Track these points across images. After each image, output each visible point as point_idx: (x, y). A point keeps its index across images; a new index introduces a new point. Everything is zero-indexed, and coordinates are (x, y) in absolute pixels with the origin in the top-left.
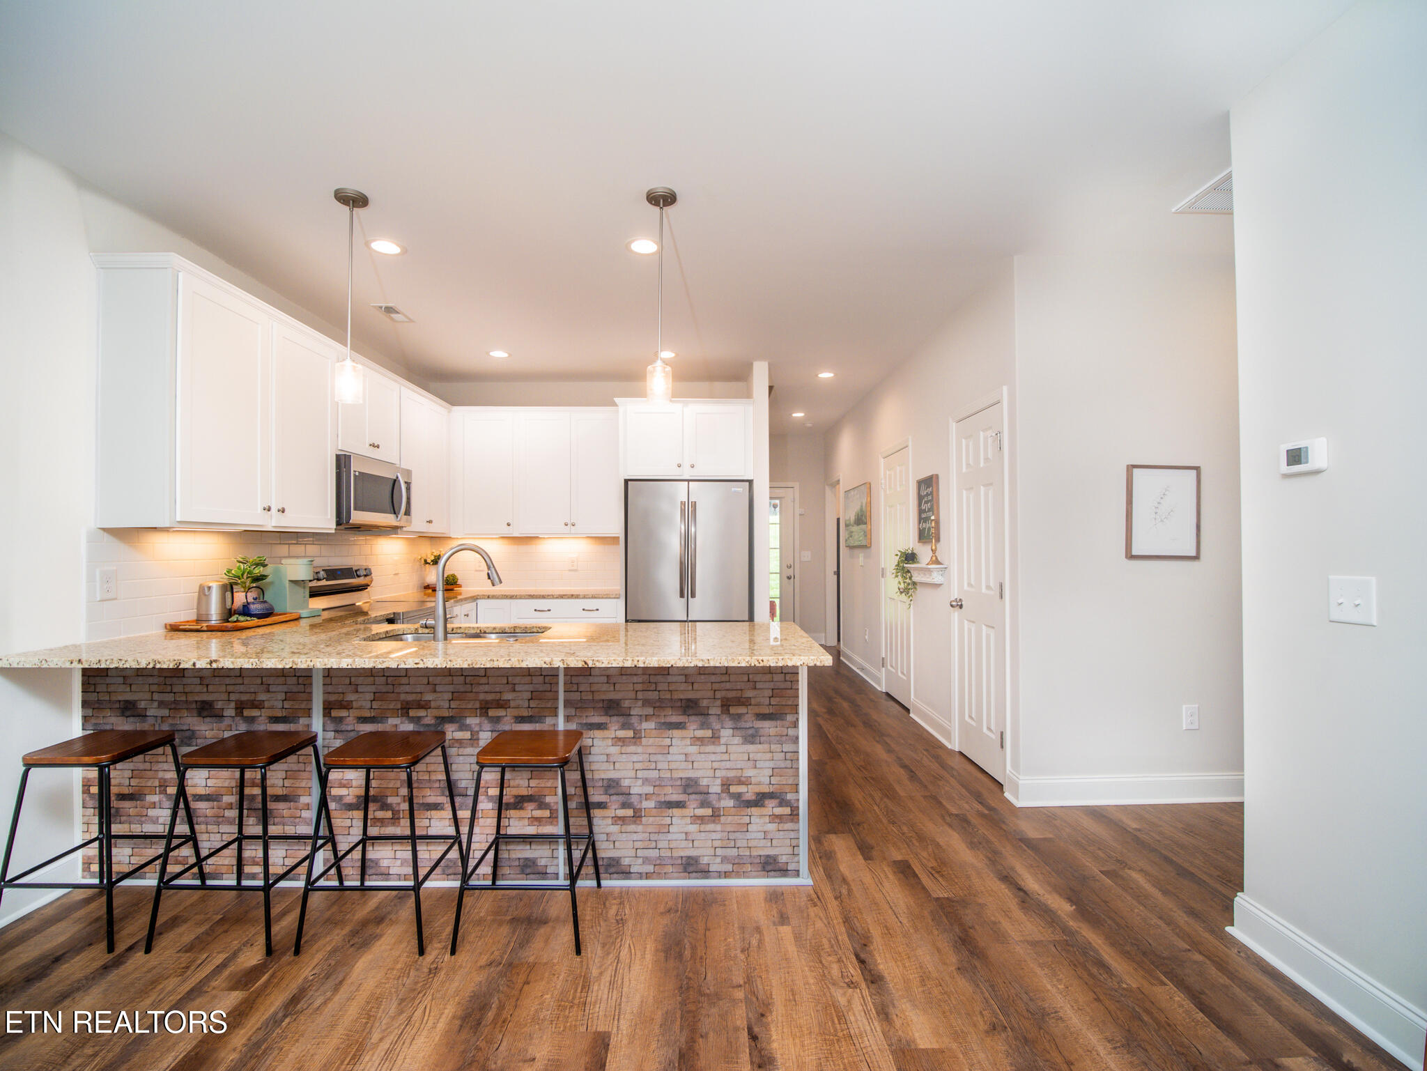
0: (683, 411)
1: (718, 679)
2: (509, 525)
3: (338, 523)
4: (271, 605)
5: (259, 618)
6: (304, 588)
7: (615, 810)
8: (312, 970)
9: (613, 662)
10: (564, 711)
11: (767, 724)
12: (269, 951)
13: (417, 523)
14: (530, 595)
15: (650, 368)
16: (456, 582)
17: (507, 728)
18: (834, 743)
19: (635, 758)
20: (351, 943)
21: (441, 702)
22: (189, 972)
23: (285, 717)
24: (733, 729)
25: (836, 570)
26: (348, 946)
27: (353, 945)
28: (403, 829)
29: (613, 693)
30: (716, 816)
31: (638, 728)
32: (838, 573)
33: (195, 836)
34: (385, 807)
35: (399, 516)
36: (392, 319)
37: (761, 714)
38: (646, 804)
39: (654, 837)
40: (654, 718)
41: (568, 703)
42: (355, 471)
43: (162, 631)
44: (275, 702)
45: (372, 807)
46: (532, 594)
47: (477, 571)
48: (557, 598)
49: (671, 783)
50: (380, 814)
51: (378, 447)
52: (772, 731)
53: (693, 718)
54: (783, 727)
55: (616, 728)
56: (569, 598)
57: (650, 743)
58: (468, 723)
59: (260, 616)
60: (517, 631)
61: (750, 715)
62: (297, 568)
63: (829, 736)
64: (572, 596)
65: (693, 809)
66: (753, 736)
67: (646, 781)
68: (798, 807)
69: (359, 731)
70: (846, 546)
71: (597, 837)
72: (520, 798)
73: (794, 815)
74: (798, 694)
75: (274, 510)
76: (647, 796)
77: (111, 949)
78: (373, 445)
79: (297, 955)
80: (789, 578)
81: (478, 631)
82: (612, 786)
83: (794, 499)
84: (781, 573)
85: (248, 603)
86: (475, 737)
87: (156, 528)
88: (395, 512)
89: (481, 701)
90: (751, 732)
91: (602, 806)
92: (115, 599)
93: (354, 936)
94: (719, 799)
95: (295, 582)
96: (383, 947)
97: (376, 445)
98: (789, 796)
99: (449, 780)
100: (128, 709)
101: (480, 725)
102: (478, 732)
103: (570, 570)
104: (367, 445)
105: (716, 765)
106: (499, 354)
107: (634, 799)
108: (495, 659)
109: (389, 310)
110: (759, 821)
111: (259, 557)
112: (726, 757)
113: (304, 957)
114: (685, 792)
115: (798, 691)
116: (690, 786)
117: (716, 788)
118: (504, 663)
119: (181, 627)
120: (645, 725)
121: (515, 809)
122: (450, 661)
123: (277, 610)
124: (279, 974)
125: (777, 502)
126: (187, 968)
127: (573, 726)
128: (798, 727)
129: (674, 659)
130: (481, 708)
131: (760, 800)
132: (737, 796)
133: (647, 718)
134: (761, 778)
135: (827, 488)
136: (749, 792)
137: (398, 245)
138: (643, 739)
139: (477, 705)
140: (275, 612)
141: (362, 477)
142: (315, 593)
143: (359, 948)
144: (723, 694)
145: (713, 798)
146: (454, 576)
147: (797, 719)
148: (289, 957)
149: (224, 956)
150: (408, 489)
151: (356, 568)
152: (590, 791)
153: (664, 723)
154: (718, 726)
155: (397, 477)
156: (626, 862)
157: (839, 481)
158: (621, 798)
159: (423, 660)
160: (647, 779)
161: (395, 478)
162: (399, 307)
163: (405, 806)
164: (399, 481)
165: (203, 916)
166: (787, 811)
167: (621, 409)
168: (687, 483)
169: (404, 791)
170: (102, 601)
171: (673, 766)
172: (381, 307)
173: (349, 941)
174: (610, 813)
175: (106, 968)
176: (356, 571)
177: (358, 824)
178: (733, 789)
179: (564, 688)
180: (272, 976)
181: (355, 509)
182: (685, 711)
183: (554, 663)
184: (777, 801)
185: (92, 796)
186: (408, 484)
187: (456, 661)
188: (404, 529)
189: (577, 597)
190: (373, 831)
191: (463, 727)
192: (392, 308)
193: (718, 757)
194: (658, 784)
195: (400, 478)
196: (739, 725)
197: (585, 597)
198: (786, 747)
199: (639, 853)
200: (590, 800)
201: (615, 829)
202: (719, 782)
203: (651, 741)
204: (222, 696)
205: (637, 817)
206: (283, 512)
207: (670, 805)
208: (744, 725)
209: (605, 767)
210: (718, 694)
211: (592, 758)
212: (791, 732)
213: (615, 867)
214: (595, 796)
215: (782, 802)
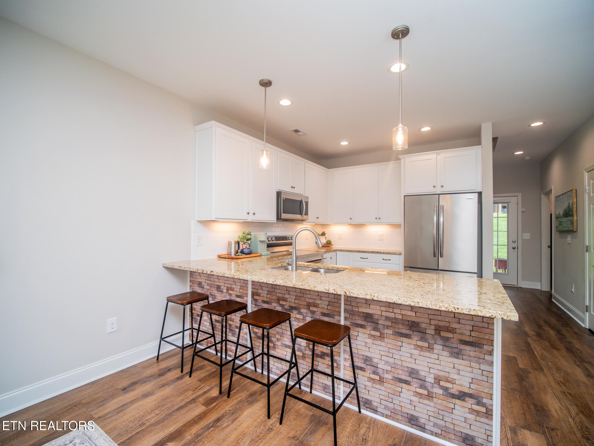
0: (437, 157)
1: (433, 313)
2: (351, 219)
3: (277, 219)
4: (251, 250)
5: (246, 255)
6: (265, 243)
7: (368, 373)
8: (229, 408)
9: (360, 294)
10: (344, 314)
11: (468, 348)
12: (221, 392)
13: (312, 219)
14: (358, 251)
15: (394, 129)
16: (331, 243)
17: (318, 317)
18: (539, 358)
19: (381, 348)
20: (247, 400)
21: (291, 300)
22: (196, 391)
23: (240, 296)
24: (443, 346)
25: (550, 245)
26: (246, 401)
27: (248, 401)
28: (277, 353)
29: (369, 309)
30: (430, 397)
31: (383, 332)
32: (550, 247)
33: (214, 335)
35: (303, 216)
36: (299, 135)
37: (464, 341)
38: (386, 376)
39: (391, 396)
40: (392, 328)
41: (345, 311)
42: (283, 198)
43: (216, 257)
44: (237, 288)
46: (359, 250)
47: (339, 239)
48: (370, 253)
49: (401, 368)
51: (294, 188)
52: (472, 354)
53: (416, 333)
54: (481, 352)
55: (370, 329)
56: (376, 253)
57: (389, 342)
58: (302, 311)
59: (246, 254)
60: (334, 269)
61: (455, 340)
62: (262, 236)
63: (536, 353)
64: (378, 253)
65: (415, 386)
66: (457, 354)
67: (387, 363)
68: (492, 410)
69: (262, 306)
70: (557, 231)
71: (358, 385)
72: (323, 353)
73: (489, 414)
74: (494, 332)
75: (251, 214)
76: (387, 372)
77: (182, 372)
78: (292, 187)
79: (229, 398)
80: (514, 248)
81: (318, 268)
82: (367, 360)
83: (518, 203)
84: (508, 245)
85: (243, 249)
86: (304, 319)
87: (214, 221)
88: (301, 214)
89: (307, 302)
90: (456, 350)
91: (362, 369)
92: (201, 245)
93: (250, 397)
94: (433, 387)
95: (261, 242)
96: (257, 408)
97: (293, 187)
98: (485, 400)
100: (200, 284)
101: (307, 313)
102: (305, 317)
103: (379, 240)
104: (290, 187)
105: (430, 365)
106: (344, 143)
107: (380, 371)
108: (304, 284)
109: (296, 131)
110: (461, 410)
111: (249, 232)
112: (437, 362)
113: (230, 400)
114: (410, 376)
115: (494, 331)
116: (413, 373)
117: (430, 379)
118: (307, 287)
119: (221, 256)
120: (386, 331)
121: (321, 358)
122: (286, 282)
123: (253, 252)
124: (219, 404)
125: (506, 205)
126: (196, 388)
127: (348, 323)
128: (493, 355)
129: (395, 299)
130: (307, 305)
131: (462, 396)
132: (446, 389)
133: (388, 327)
135: (543, 196)
136: (454, 389)
137: (290, 100)
138: (385, 339)
139: (306, 304)
140: (252, 252)
141: (287, 201)
142: (270, 246)
143: (249, 404)
144: (436, 322)
145: (428, 385)
146: (330, 241)
147: (493, 350)
148: (225, 397)
149: (208, 388)
151: (288, 237)
152: (355, 359)
153: (398, 332)
154: (432, 342)
155: (302, 200)
156: (375, 405)
157: (551, 190)
158: (373, 368)
159: (275, 281)
160: (387, 362)
161: (301, 200)
162: (299, 129)
164: (303, 201)
165: (211, 367)
166: (483, 410)
167: (402, 161)
168: (438, 195)
169: (278, 337)
170: (197, 246)
171: (403, 358)
172: (293, 131)
173: (247, 399)
175: (178, 379)
176: (288, 238)
177: (261, 346)
178: (443, 383)
179: (344, 302)
180: (217, 404)
181: (283, 213)
182: (411, 328)
183: (330, 290)
184: (475, 401)
186: (307, 203)
187: (288, 283)
188: (306, 221)
189: (380, 253)
191: (300, 313)
192: (297, 130)
193: (432, 361)
194: (394, 366)
195: (303, 200)
196: (447, 344)
197: (384, 253)
198: (483, 367)
199: (383, 402)
200: (355, 364)
201: (369, 384)
202: (432, 376)
203: (390, 341)
204: (223, 284)
205: (381, 381)
206: (254, 214)
207: (401, 381)
208: (451, 345)
209: (364, 348)
210: (433, 322)
211: (357, 342)
212: (487, 357)
213: (369, 405)
214: (358, 363)
215: (479, 403)
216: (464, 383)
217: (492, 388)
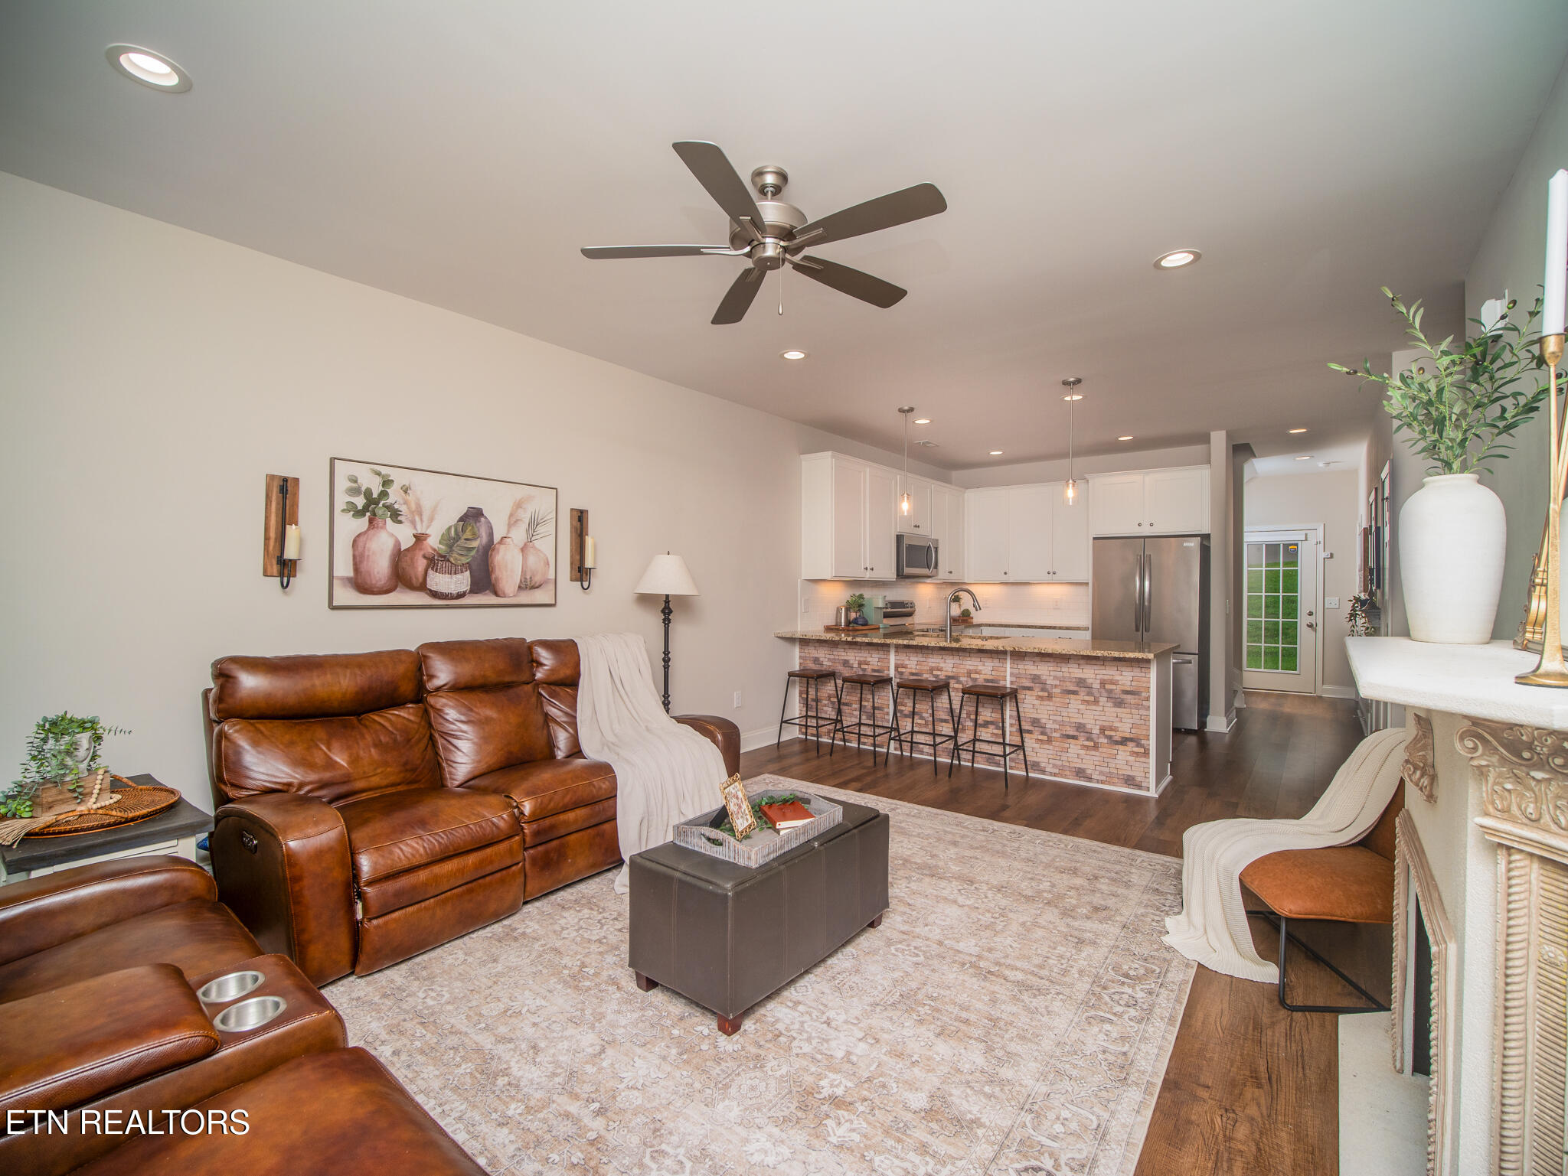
0: (1143, 479)
2: (1005, 573)
3: (898, 575)
6: (881, 612)
7: (1036, 735)
10: (1010, 678)
11: (1129, 697)
13: (943, 574)
14: (1018, 626)
16: (969, 614)
19: (1048, 708)
23: (878, 670)
24: (1107, 697)
28: (929, 729)
30: (1096, 747)
34: (922, 718)
35: (932, 569)
37: (1126, 691)
38: (1054, 734)
39: (1059, 753)
40: (1059, 687)
41: (1012, 674)
42: (905, 543)
43: (823, 629)
44: (874, 661)
45: (916, 717)
49: (1069, 724)
50: (920, 721)
51: (918, 527)
52: (1133, 702)
54: (1139, 699)
55: (1038, 690)
57: (1057, 701)
58: (961, 680)
59: (862, 625)
61: (1118, 690)
62: (878, 601)
65: (1082, 741)
66: (1120, 703)
67: (1055, 721)
68: (1149, 749)
71: (1026, 748)
72: (987, 722)
73: (1146, 753)
75: (868, 569)
76: (1055, 730)
78: (916, 526)
80: (1310, 626)
82: (1035, 722)
83: (1317, 541)
85: (857, 618)
87: (824, 580)
88: (929, 568)
89: (967, 669)
90: (1119, 700)
91: (1029, 732)
94: (1098, 737)
95: (877, 608)
98: (1143, 742)
99: (951, 708)
100: (816, 661)
101: (967, 681)
103: (1054, 607)
104: (913, 527)
105: (1096, 717)
106: (996, 453)
107: (1048, 731)
110: (1123, 754)
111: (861, 593)
112: (1103, 713)
114: (1077, 731)
115: (1150, 679)
116: (1080, 727)
117: (1096, 731)
119: (830, 628)
120: (1054, 690)
121: (985, 727)
123: (870, 623)
127: (1015, 686)
128: (1149, 700)
131: (1124, 741)
132: (1110, 737)
133: (1055, 686)
134: (1125, 729)
136: (1117, 736)
137: (928, 419)
138: (1053, 698)
141: (910, 547)
142: (886, 616)
144: (1102, 676)
145: (1094, 736)
146: (967, 610)
150: (936, 551)
151: (908, 602)
152: (1023, 723)
153: (1066, 690)
155: (930, 545)
156: (1043, 765)
158: (1041, 729)
161: (928, 545)
163: (931, 719)
164: (931, 547)
166: (1142, 750)
167: (1090, 482)
168: (1144, 538)
169: (930, 711)
171: (1070, 715)
174: (1035, 736)
176: (908, 604)
177: (910, 725)
178: (1107, 733)
179: (1010, 666)
181: (905, 566)
182: (1078, 684)
184: (1135, 743)
185: (803, 698)
186: (936, 549)
188: (934, 577)
190: (916, 729)
191: (959, 682)
193: (1098, 713)
194: (1062, 724)
197: (1060, 628)
198: (1142, 712)
199: (1051, 761)
200: (1023, 727)
201: (1037, 746)
202: (1098, 727)
203: (1058, 699)
204: (854, 658)
205: (1050, 740)
206: (872, 569)
207: (1069, 737)
208: (1114, 696)
209: (1032, 711)
210: (1098, 677)
211: (1025, 705)
212: (1144, 703)
213: (1036, 766)
214: (1026, 726)
215: (1139, 745)
216: (1126, 729)
217: (1149, 730)
